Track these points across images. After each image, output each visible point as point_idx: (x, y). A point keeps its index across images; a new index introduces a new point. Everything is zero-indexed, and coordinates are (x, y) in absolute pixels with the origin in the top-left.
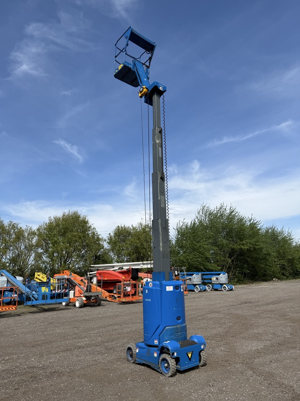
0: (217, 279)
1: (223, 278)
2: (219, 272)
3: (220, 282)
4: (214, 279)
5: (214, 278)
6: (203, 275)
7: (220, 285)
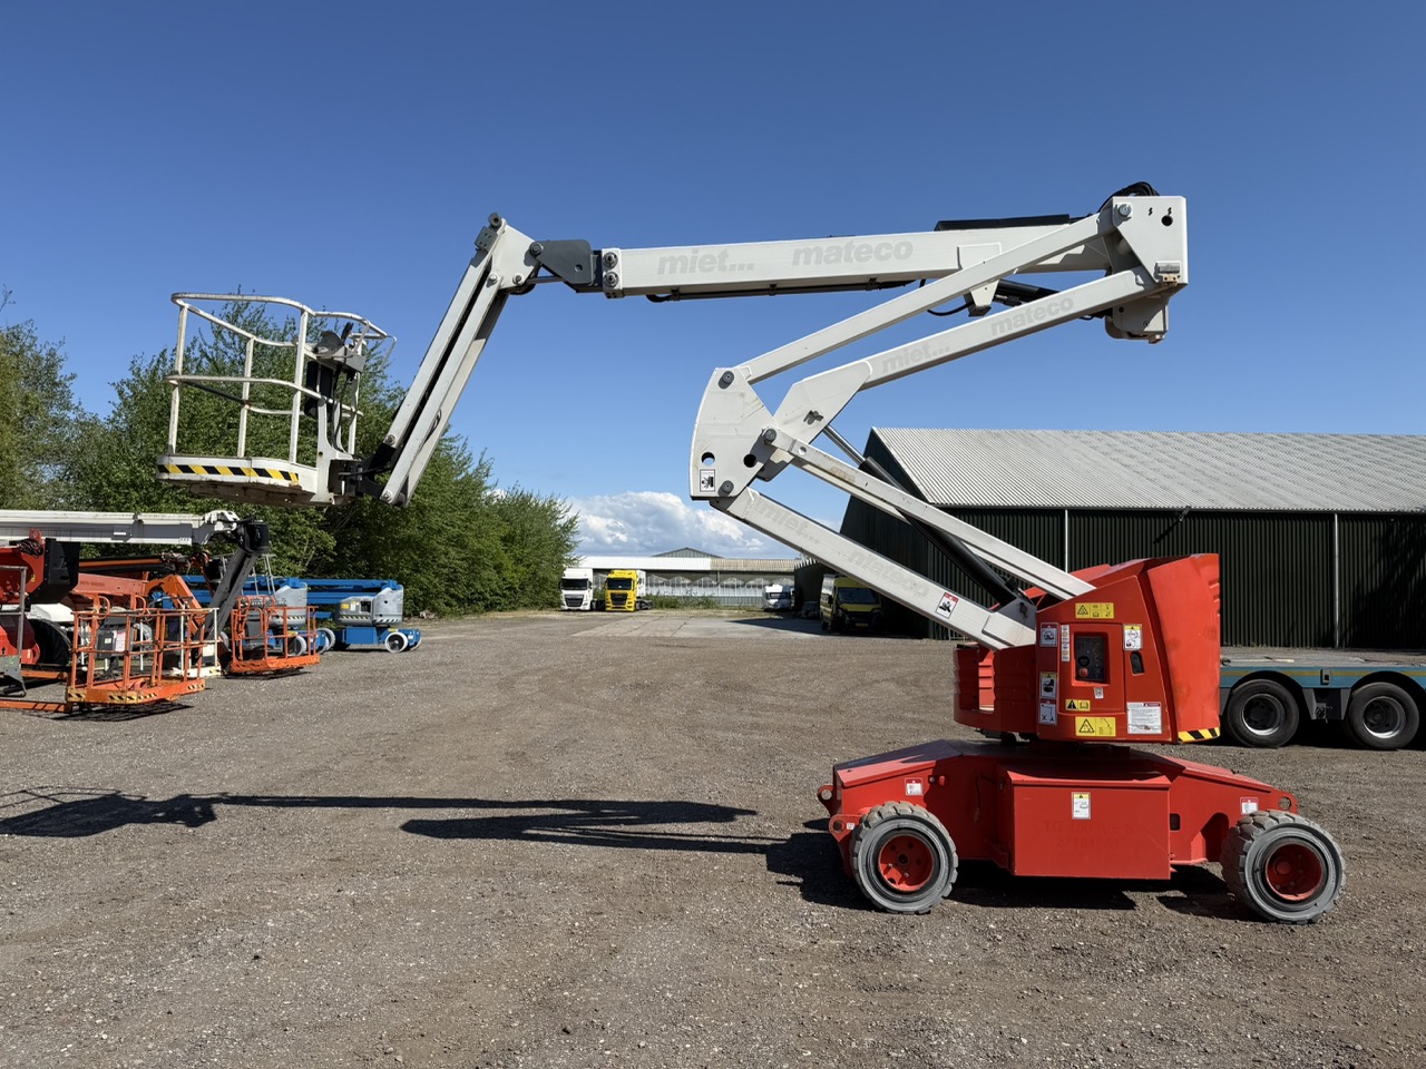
0: (366, 606)
1: (390, 601)
2: (375, 582)
3: (379, 619)
4: (353, 608)
5: (352, 605)
6: (313, 589)
7: (374, 630)
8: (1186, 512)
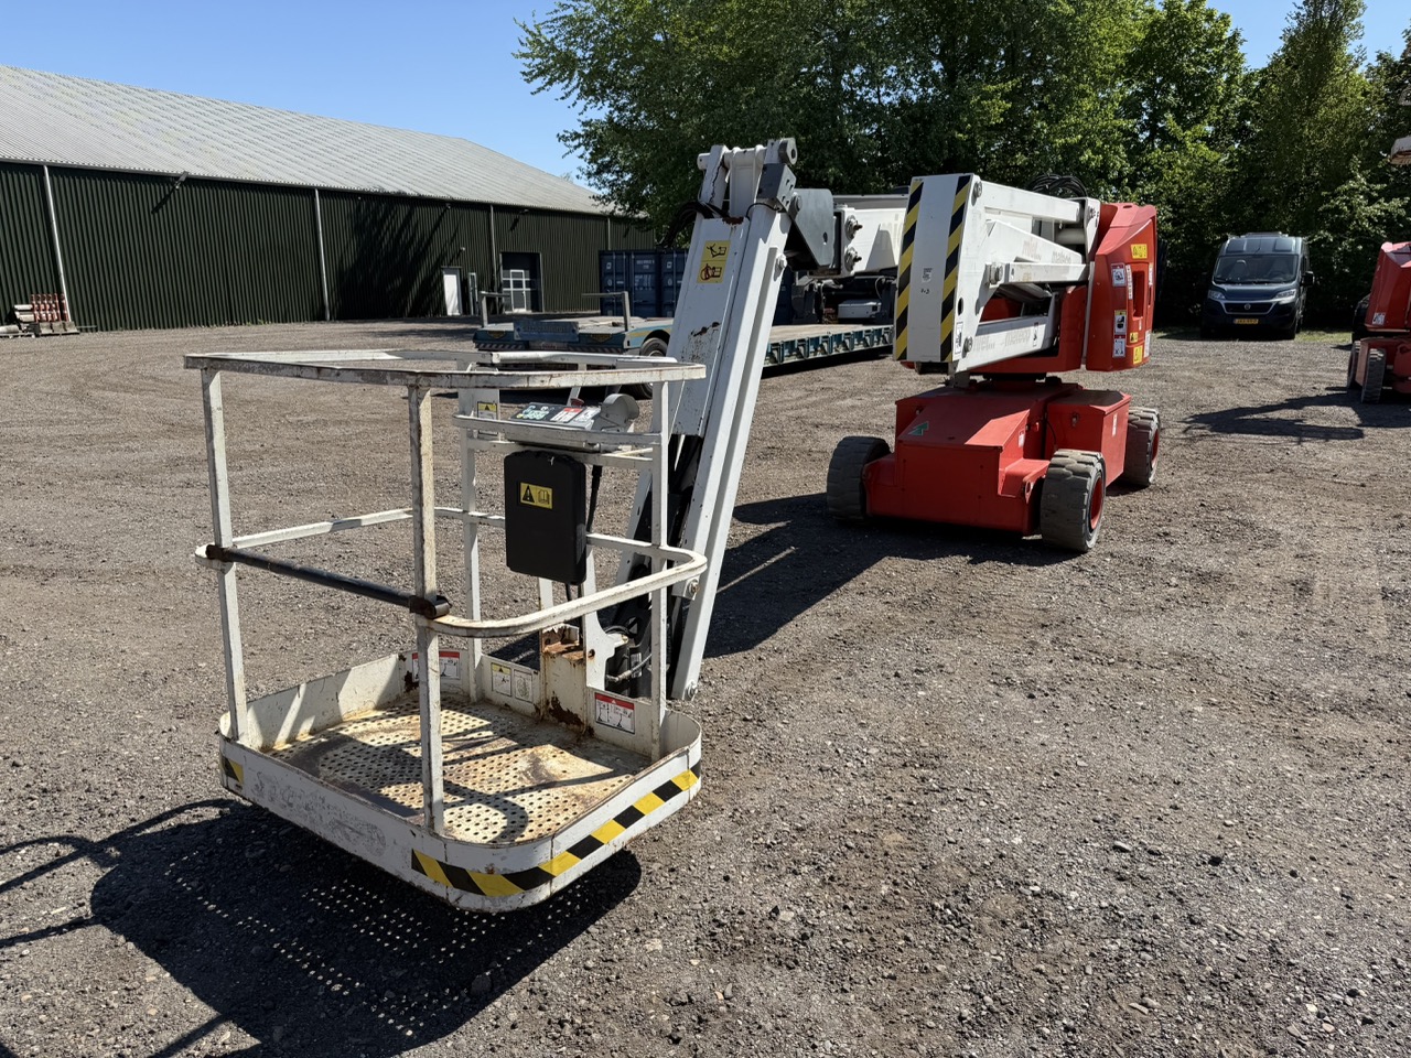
8: (183, 178)
